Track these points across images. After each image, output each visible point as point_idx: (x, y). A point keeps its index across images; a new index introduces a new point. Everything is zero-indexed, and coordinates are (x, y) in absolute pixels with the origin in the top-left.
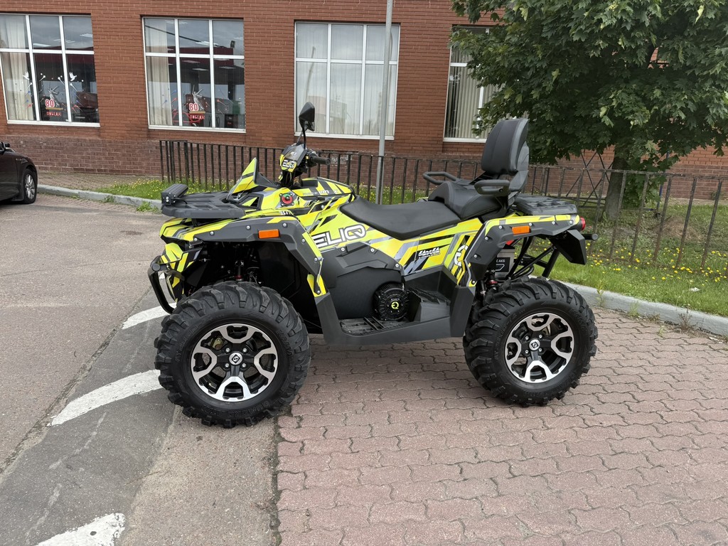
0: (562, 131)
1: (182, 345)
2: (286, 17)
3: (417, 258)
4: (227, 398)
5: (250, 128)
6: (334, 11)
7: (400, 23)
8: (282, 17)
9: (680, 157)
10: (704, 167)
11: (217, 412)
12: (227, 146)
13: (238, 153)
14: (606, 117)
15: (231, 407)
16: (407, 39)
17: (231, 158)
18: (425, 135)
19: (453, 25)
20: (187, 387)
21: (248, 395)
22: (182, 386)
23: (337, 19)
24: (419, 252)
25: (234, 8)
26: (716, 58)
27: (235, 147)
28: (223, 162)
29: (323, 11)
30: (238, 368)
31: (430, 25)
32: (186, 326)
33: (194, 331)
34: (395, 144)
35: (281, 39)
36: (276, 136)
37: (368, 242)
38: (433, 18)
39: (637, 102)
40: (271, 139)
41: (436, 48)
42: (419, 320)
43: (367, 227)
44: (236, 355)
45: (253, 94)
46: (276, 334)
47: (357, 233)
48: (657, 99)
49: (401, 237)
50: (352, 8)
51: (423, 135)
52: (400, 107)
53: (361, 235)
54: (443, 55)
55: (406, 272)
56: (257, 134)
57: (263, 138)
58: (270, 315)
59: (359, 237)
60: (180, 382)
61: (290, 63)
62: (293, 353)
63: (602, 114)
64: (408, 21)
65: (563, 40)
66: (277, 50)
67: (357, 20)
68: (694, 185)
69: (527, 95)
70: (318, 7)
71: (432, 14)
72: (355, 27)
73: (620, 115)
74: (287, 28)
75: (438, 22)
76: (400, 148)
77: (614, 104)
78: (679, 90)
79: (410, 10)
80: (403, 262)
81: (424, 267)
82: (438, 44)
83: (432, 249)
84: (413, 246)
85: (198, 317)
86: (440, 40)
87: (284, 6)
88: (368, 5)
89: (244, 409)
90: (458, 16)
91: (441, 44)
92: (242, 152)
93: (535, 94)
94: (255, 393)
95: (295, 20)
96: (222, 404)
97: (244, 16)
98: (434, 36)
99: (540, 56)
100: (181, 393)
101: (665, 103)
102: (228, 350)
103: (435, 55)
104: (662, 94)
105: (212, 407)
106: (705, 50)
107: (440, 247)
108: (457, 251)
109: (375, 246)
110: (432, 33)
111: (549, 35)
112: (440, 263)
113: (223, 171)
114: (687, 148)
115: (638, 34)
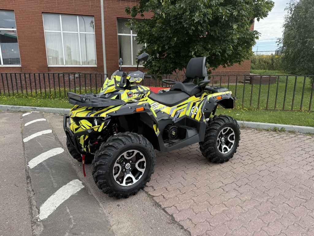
0: (175, 61)
1: (110, 164)
2: (38, 11)
3: (177, 114)
4: (127, 185)
5: (24, 64)
6: (62, 9)
7: (94, 16)
8: (35, 11)
9: (216, 69)
10: (231, 72)
11: (125, 192)
12: (11, 74)
13: (18, 77)
14: (194, 55)
15: (129, 188)
16: (98, 23)
17: (14, 79)
18: (111, 64)
19: (117, 18)
20: (112, 183)
21: (135, 181)
22: (110, 183)
23: (64, 13)
24: (177, 111)
25: (8, 5)
26: (228, 34)
27: (15, 74)
28: (10, 82)
29: (56, 9)
30: (129, 170)
31: (107, 17)
32: (112, 155)
33: (115, 157)
34: (98, 69)
35: (36, 21)
36: (38, 67)
37: (159, 109)
38: (108, 14)
39: (203, 49)
40: (36, 69)
41: (111, 27)
42: (188, 137)
43: (158, 103)
44: (128, 165)
45: (24, 47)
46: (146, 152)
47: (155, 106)
48: (210, 48)
49: (170, 106)
50: (71, 8)
51: (110, 64)
52: (98, 52)
53: (157, 107)
54: (114, 30)
55: (174, 120)
56: (27, 67)
57: (31, 69)
58: (143, 144)
59: (156, 108)
60: (109, 181)
61: (42, 32)
62: (152, 158)
63: (193, 54)
64: (97, 15)
65: (179, 26)
66: (35, 26)
67: (73, 13)
68: (229, 78)
69: (163, 47)
70: (54, 7)
71: (108, 12)
72: (73, 17)
73: (198, 54)
74: (38, 16)
75: (110, 16)
76: (100, 70)
77: (196, 50)
78: (216, 45)
79: (98, 10)
80: (172, 116)
81: (179, 117)
82: (112, 25)
83: (181, 109)
84: (175, 109)
85: (116, 150)
86: (112, 24)
87: (36, 5)
88: (78, 7)
89: (135, 187)
90: (128, 14)
91: (113, 25)
92: (20, 76)
93: (166, 47)
94: (138, 179)
95: (42, 13)
96: (126, 188)
97: (14, 9)
98: (109, 22)
99: (170, 32)
100: (110, 187)
101: (213, 50)
102: (124, 163)
103: (110, 30)
104: (211, 46)
105: (122, 190)
106: (224, 31)
107: (184, 108)
108: (191, 109)
109: (163, 110)
110: (109, 21)
111: (173, 24)
112: (184, 114)
113: (10, 86)
114: (217, 65)
115: (205, 25)
